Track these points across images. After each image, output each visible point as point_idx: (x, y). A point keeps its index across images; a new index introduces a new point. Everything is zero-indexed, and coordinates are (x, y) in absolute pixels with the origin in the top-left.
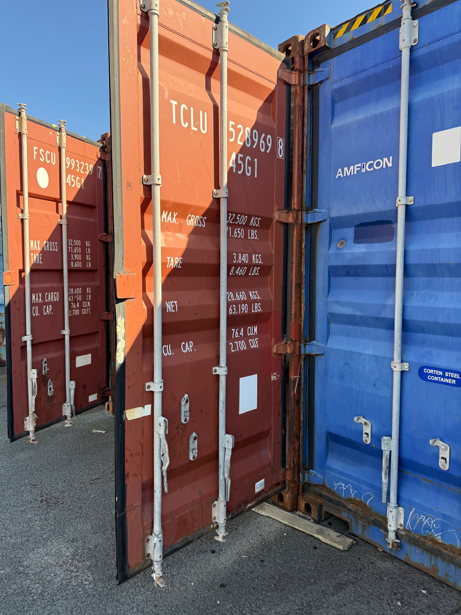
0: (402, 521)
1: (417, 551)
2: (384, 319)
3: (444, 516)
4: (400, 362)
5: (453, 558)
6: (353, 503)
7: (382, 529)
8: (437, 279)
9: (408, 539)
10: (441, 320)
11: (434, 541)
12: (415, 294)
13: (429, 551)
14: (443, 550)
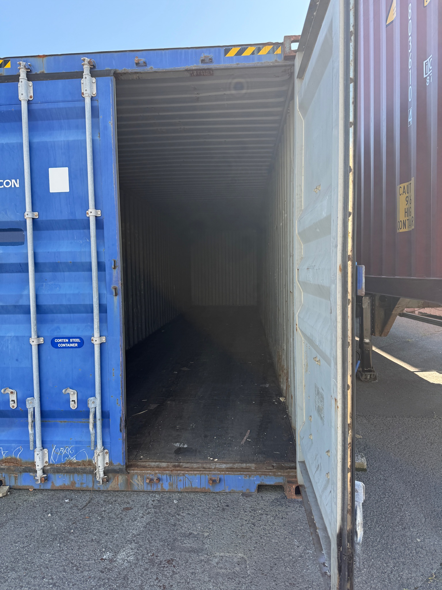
0: (47, 459)
1: (60, 477)
2: (21, 306)
3: (77, 442)
4: (37, 337)
5: (85, 469)
6: (6, 462)
7: (32, 472)
8: (59, 273)
9: (53, 471)
10: (65, 302)
11: (71, 463)
12: (44, 285)
13: (68, 472)
14: (78, 467)
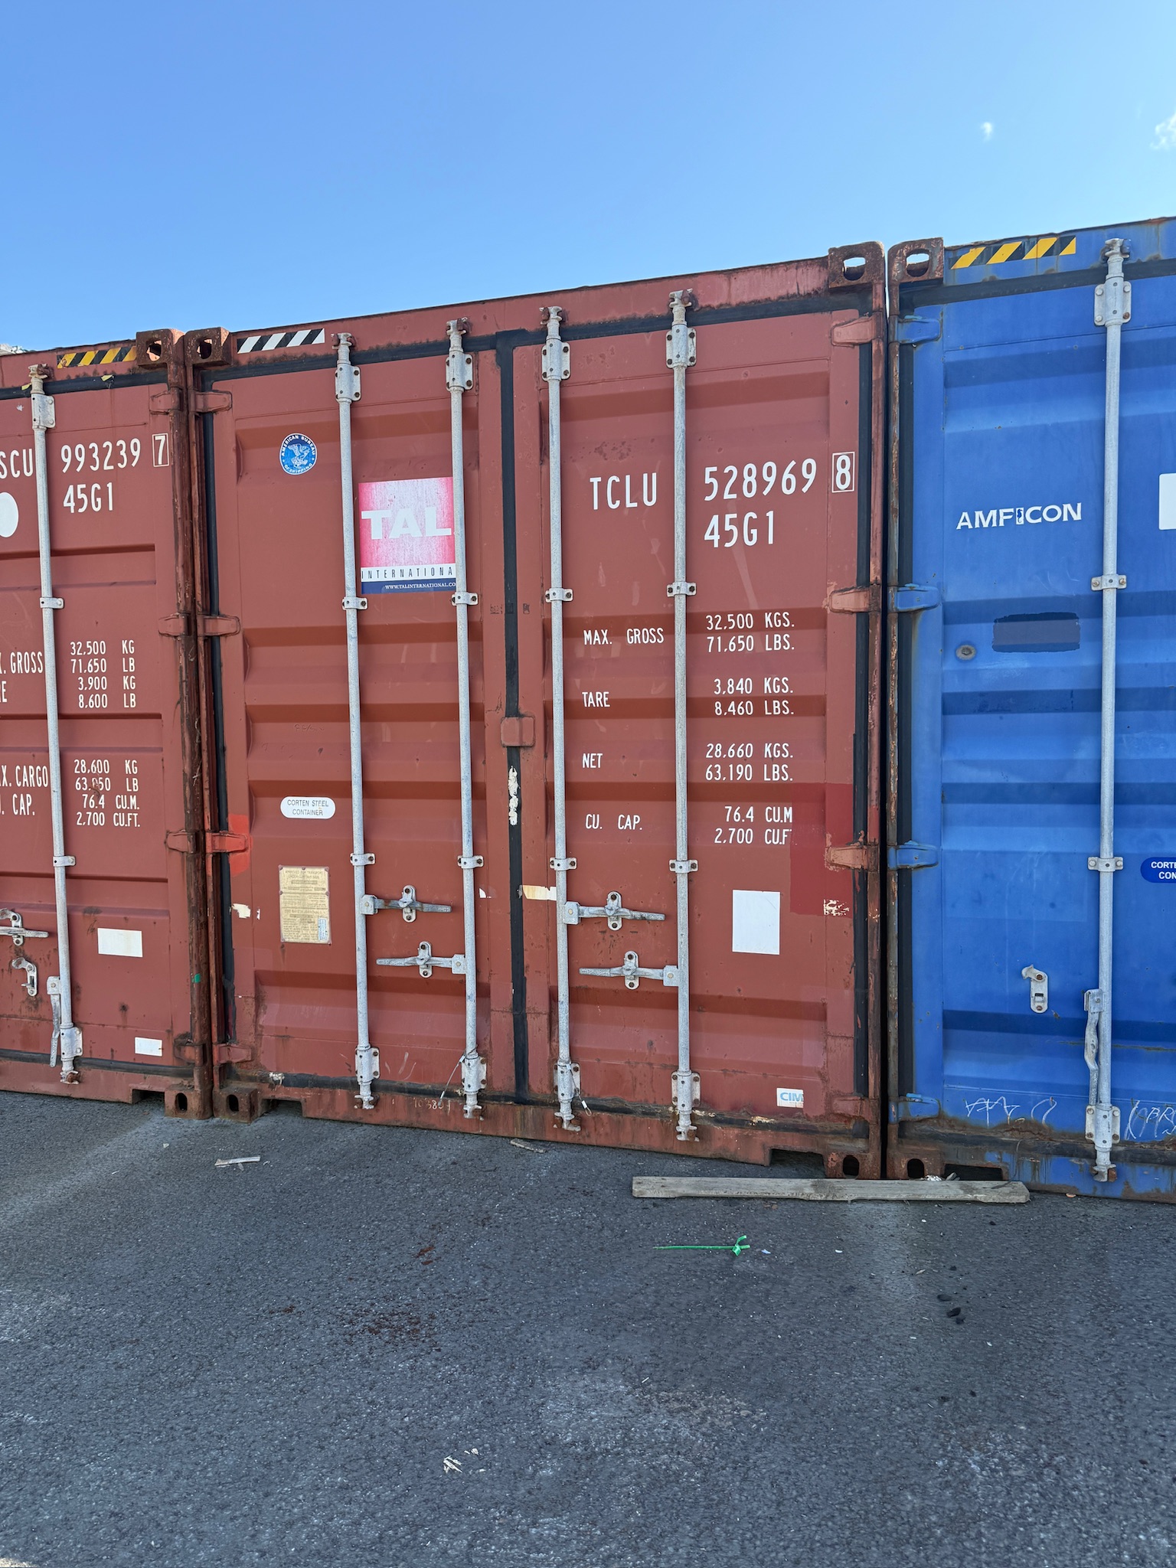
0: (1118, 1130)
1: (1146, 1173)
2: (1069, 785)
4: (1113, 856)
6: (1012, 1129)
7: (1082, 1156)
8: (1163, 712)
9: (1128, 1156)
12: (1124, 740)
13: (1170, 1163)
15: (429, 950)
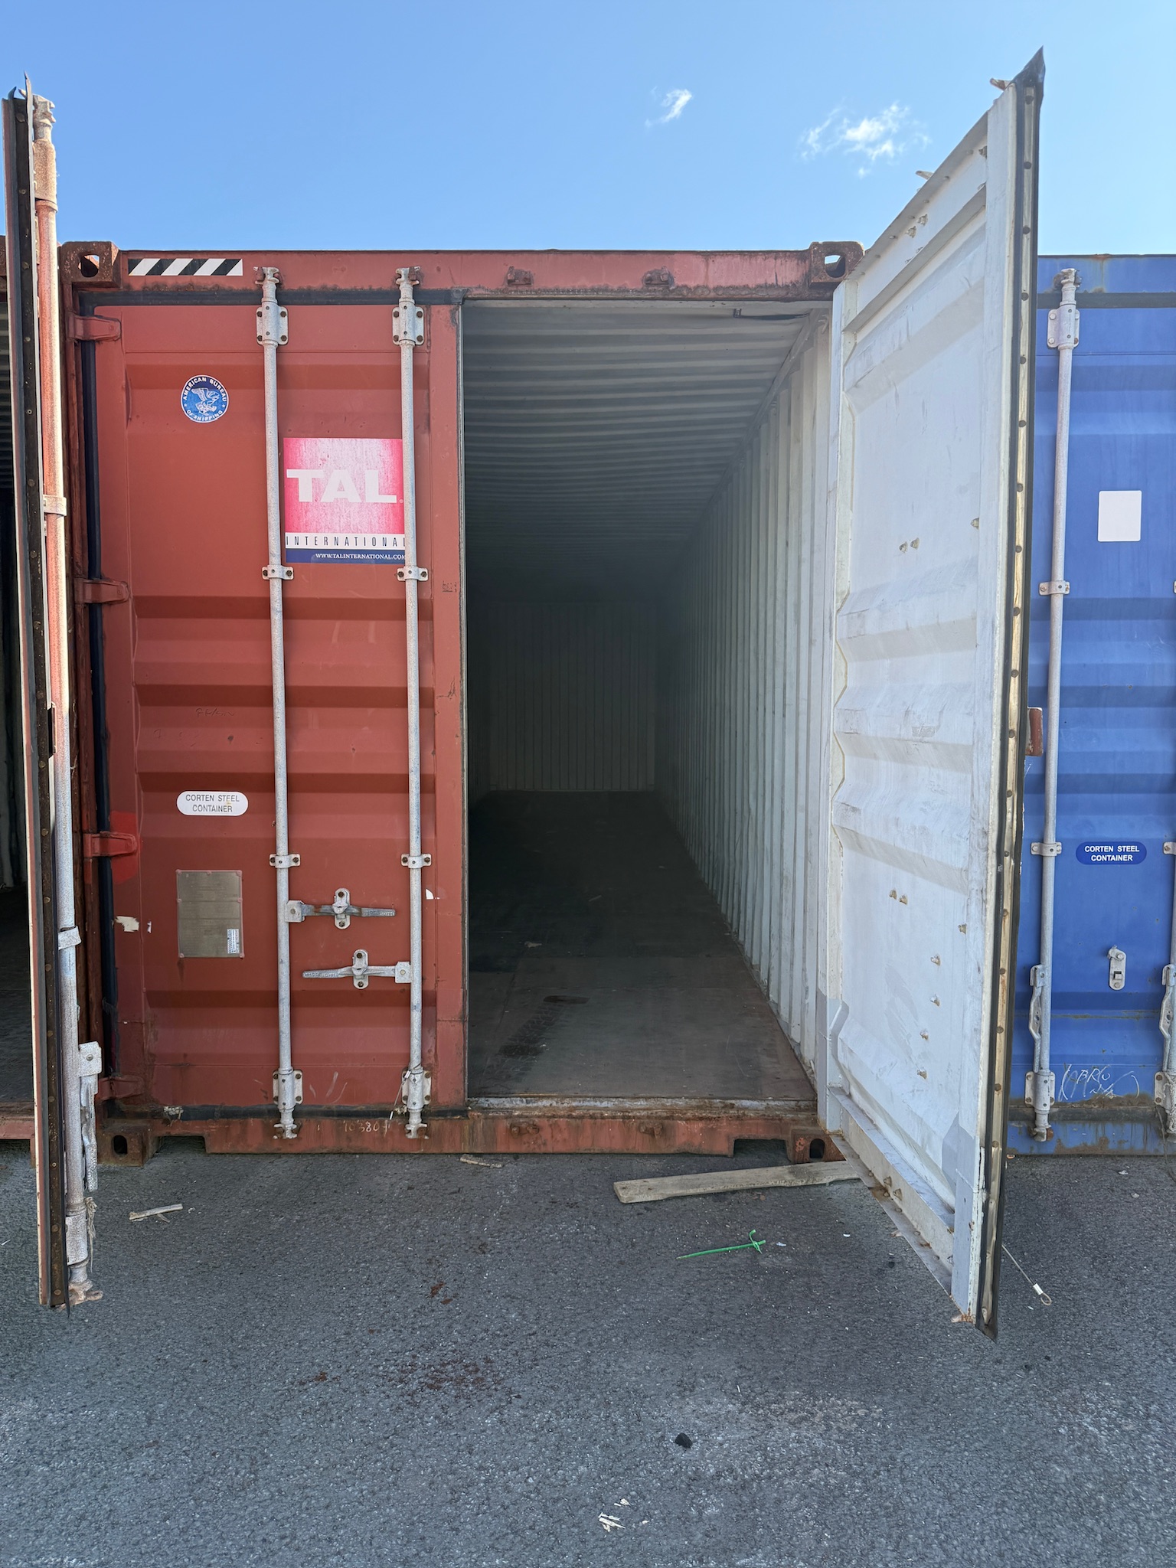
1: (1075, 1129)
3: (1115, 1058)
5: (1130, 1112)
9: (1063, 1117)
10: (1111, 770)
11: (1102, 1101)
13: (1093, 1119)
14: (1118, 1107)
15: (365, 959)
